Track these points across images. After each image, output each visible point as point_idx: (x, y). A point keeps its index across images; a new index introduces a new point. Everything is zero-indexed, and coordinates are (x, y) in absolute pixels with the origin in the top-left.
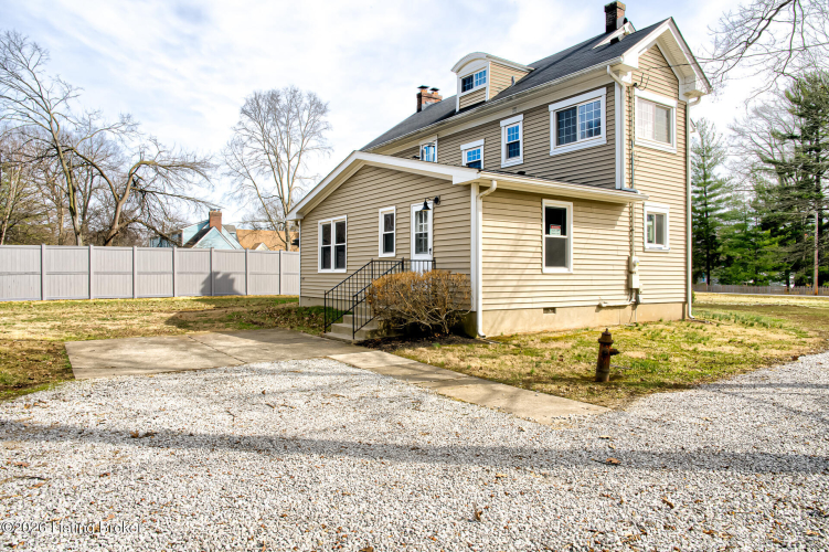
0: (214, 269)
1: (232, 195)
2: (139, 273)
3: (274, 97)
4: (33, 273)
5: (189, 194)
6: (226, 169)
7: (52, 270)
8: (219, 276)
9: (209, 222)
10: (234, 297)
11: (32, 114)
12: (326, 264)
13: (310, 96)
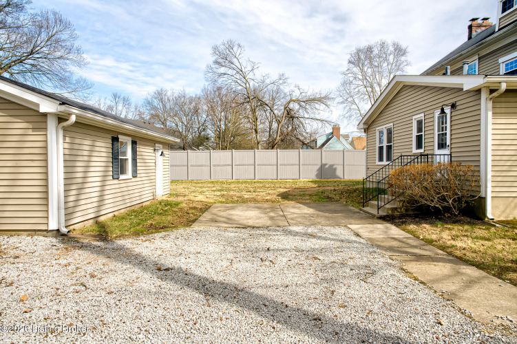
0: (324, 162)
1: (344, 116)
2: (281, 165)
3: (370, 49)
4: (229, 165)
5: (317, 117)
6: (341, 99)
7: (237, 163)
8: (327, 166)
9: (332, 133)
10: (335, 180)
11: (239, 81)
12: (381, 159)
13: (394, 44)
